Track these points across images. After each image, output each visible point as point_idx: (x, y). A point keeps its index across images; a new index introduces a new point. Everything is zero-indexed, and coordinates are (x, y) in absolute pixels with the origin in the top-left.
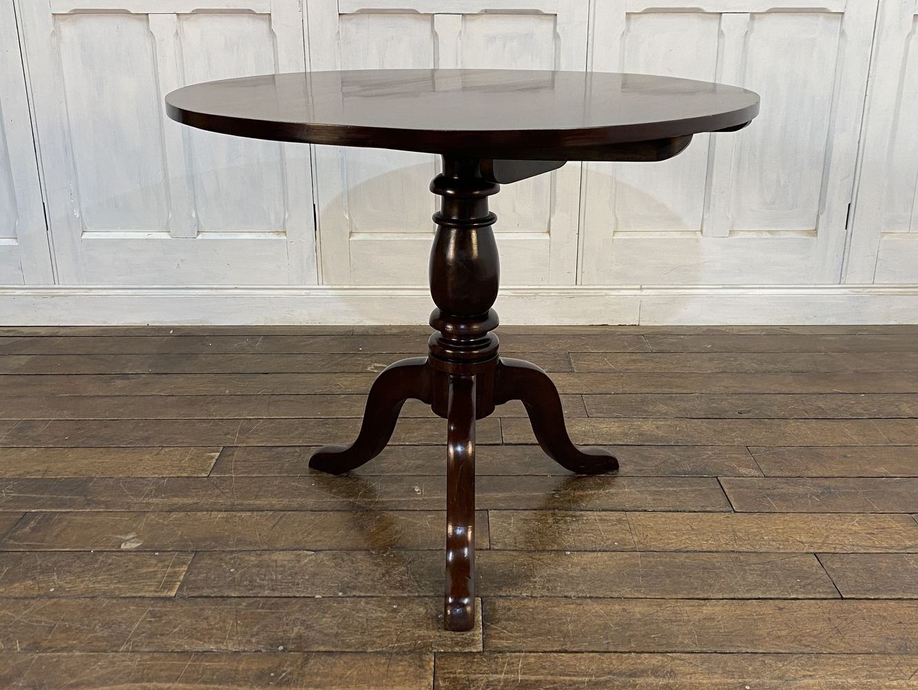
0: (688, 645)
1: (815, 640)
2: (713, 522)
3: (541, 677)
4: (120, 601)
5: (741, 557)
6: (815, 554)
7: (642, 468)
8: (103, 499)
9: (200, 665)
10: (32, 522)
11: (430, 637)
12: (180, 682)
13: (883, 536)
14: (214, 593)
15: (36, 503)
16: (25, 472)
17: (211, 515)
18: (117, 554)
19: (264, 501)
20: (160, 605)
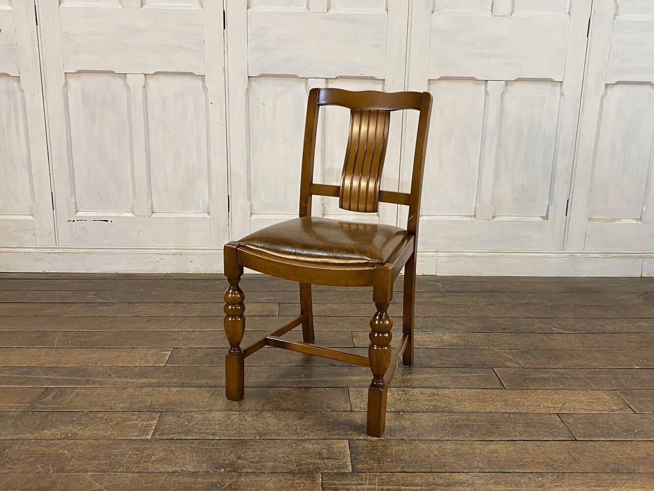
0: (481, 468)
1: (561, 465)
2: (492, 394)
3: (391, 487)
4: (115, 441)
5: (512, 416)
6: (557, 414)
7: (445, 362)
9: (171, 480)
10: (52, 393)
11: (318, 464)
13: (599, 403)
14: (176, 437)
15: (54, 381)
16: (44, 362)
17: (169, 389)
18: (110, 413)
19: (203, 381)
20: (141, 444)
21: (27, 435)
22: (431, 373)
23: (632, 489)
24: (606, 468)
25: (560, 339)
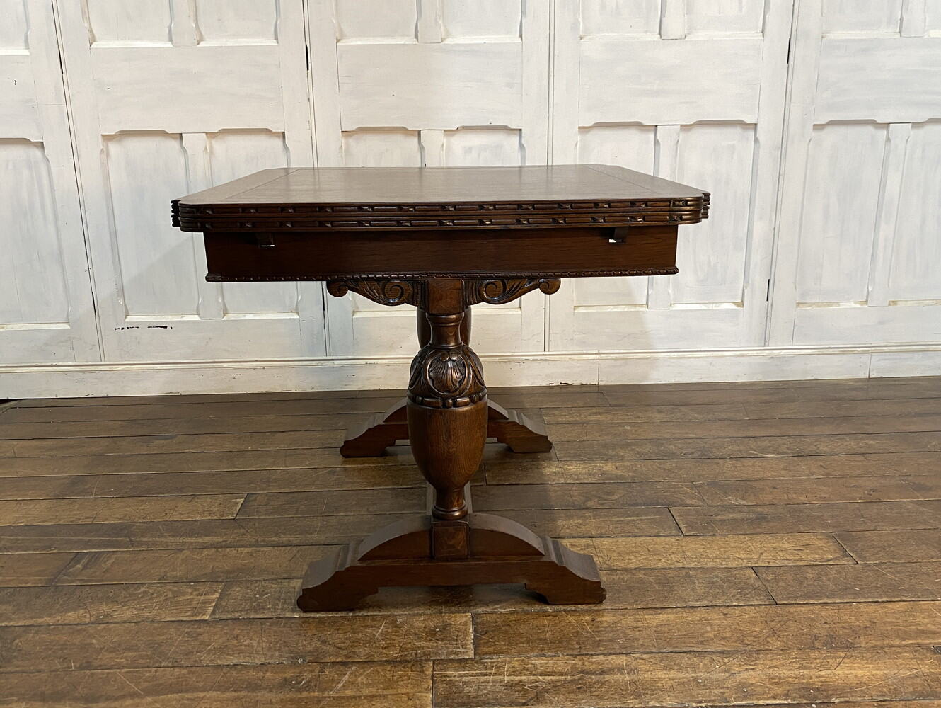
0: (647, 647)
1: (755, 639)
2: (666, 544)
3: (524, 678)
5: (691, 573)
6: (752, 568)
8: (146, 540)
9: (231, 676)
10: (84, 561)
11: (428, 648)
12: (214, 690)
13: (808, 551)
14: (242, 615)
15: (87, 544)
16: (77, 519)
17: (237, 551)
18: (159, 585)
19: (284, 539)
20: (196, 627)
21: (45, 620)
22: (586, 517)
23: (850, 672)
24: (816, 642)
25: (759, 466)
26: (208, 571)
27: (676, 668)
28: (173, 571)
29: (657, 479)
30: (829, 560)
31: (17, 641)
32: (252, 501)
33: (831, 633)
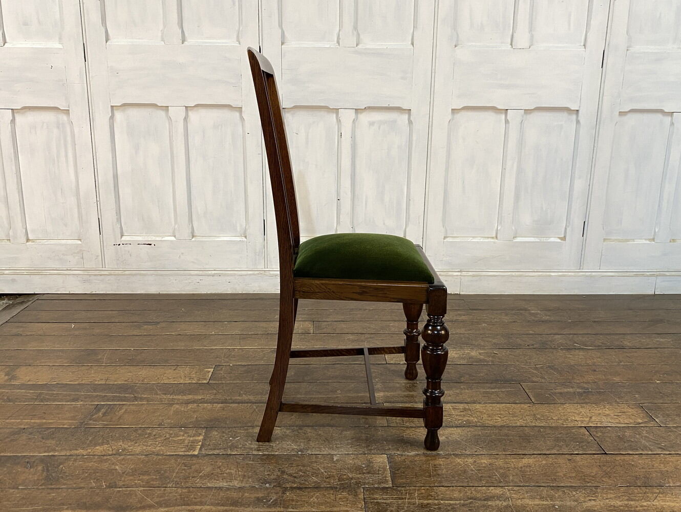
0: (516, 482)
1: (593, 479)
2: (522, 409)
3: (430, 501)
4: (164, 457)
5: (542, 430)
6: (585, 427)
7: (474, 378)
8: (145, 396)
9: (219, 495)
10: (103, 410)
11: (358, 478)
12: (208, 505)
13: (624, 417)
14: (221, 452)
15: (104, 398)
16: (94, 380)
17: (213, 406)
18: (159, 429)
19: (245, 397)
20: (189, 459)
21: (80, 451)
22: (461, 388)
23: (664, 503)
24: (636, 481)
25: (582, 355)
26: (194, 419)
27: (538, 497)
28: (169, 418)
29: (509, 363)
30: (640, 424)
31: (61, 466)
32: (219, 370)
33: (648, 476)
